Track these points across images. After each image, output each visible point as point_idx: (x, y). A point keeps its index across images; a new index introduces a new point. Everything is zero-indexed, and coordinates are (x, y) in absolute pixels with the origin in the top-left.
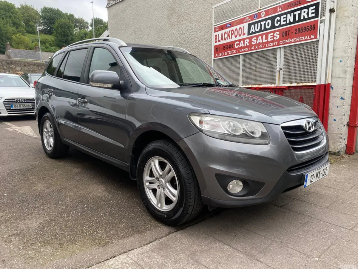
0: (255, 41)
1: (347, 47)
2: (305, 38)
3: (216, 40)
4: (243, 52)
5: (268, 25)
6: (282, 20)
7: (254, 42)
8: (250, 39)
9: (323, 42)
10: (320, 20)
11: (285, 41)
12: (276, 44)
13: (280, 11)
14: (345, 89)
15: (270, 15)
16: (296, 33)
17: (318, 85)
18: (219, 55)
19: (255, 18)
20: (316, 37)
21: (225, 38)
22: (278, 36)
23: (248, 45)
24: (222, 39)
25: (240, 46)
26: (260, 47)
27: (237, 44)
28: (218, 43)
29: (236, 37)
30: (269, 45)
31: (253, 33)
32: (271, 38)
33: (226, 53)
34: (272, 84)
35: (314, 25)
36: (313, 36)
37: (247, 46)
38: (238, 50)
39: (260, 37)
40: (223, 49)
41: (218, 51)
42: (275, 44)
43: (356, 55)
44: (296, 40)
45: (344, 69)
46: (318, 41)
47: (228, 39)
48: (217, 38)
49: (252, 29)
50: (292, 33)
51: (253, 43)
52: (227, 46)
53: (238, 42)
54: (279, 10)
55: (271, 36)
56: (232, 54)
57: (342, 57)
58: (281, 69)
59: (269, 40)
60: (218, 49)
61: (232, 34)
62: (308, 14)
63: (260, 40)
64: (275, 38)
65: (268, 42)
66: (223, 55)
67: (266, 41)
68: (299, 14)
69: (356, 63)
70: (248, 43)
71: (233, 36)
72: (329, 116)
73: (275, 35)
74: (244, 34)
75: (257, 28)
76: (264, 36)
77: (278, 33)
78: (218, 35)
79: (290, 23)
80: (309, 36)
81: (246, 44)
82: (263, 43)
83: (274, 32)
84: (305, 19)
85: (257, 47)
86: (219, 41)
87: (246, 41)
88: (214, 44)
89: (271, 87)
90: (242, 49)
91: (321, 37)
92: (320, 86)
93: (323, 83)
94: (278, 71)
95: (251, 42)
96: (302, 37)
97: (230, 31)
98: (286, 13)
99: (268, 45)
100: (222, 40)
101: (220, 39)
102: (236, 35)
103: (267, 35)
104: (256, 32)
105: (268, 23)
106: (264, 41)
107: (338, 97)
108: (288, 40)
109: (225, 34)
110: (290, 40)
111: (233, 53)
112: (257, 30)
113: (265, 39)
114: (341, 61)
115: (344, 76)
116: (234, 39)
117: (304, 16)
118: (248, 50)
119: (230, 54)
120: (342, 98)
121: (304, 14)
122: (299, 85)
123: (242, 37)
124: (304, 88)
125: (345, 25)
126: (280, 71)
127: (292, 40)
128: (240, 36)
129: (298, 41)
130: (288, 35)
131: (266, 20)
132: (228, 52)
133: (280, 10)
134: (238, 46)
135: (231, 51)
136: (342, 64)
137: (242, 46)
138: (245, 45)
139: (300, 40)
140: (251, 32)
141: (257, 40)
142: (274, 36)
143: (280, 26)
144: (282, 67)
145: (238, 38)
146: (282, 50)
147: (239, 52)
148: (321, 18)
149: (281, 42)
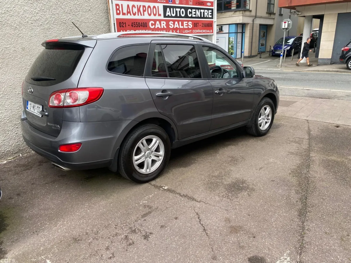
0: (173, 25)
3: (118, 12)
5: (183, 13)
6: (193, 13)
7: (171, 26)
8: (168, 22)
10: (214, 21)
11: (196, 31)
13: (191, 5)
15: (183, 4)
16: (202, 26)
19: (170, 2)
20: (212, 32)
21: (134, 13)
22: (191, 25)
23: (165, 27)
24: (129, 12)
25: (156, 27)
26: (177, 31)
27: (152, 24)
28: (121, 17)
29: (150, 15)
31: (168, 16)
32: (186, 26)
35: (212, 24)
37: (164, 29)
38: (154, 30)
39: (176, 23)
40: (133, 26)
41: (123, 27)
42: (189, 31)
44: (203, 31)
47: (138, 15)
48: (121, 9)
49: (168, 12)
50: (200, 26)
51: (170, 26)
52: (138, 24)
53: (153, 23)
54: (190, 3)
55: (186, 24)
59: (185, 27)
60: (122, 24)
61: (144, 11)
62: (208, 14)
63: (177, 25)
64: (189, 27)
65: (185, 29)
67: (182, 27)
68: (203, 12)
70: (166, 25)
71: (146, 13)
74: (160, 15)
75: (174, 14)
76: (180, 23)
77: (191, 23)
78: (122, 5)
79: (198, 18)
80: (209, 30)
81: (163, 26)
82: (180, 29)
83: (188, 21)
84: (206, 18)
85: (174, 31)
86: (124, 14)
87: (162, 22)
88: (115, 16)
90: (160, 31)
95: (168, 25)
97: (140, 6)
98: (196, 8)
99: (184, 31)
100: (129, 14)
101: (125, 11)
102: (150, 13)
103: (182, 22)
104: (172, 17)
105: (183, 12)
106: (181, 27)
108: (198, 30)
109: (134, 8)
110: (200, 31)
113: (182, 26)
116: (146, 17)
117: (206, 15)
118: (166, 32)
123: (157, 17)
128: (155, 15)
129: (204, 33)
130: (198, 27)
131: (181, 8)
132: (140, 30)
134: (154, 26)
135: (144, 30)
137: (158, 27)
138: (162, 27)
140: (167, 15)
141: (174, 24)
142: (188, 25)
143: (192, 17)
145: (152, 17)
149: (194, 31)
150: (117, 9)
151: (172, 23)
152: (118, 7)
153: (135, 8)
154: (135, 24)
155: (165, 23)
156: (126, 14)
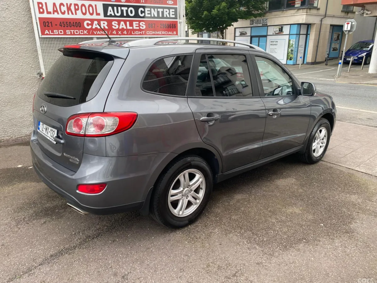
0: (117, 26)
2: (169, 33)
3: (41, 10)
4: (99, 34)
5: (131, 13)
6: (146, 12)
7: (115, 26)
8: (109, 22)
10: (179, 22)
11: (152, 32)
12: (143, 33)
16: (161, 28)
18: (53, 32)
20: (177, 34)
21: (63, 11)
22: (145, 26)
23: (107, 27)
25: (94, 28)
26: (124, 33)
27: (88, 23)
28: (45, 15)
29: (84, 14)
30: (136, 32)
31: (111, 16)
33: (68, 32)
35: (175, 24)
36: (175, 33)
37: (103, 30)
38: (91, 31)
39: (122, 23)
40: (61, 26)
41: (48, 26)
42: (141, 33)
44: (162, 33)
47: (68, 14)
48: (44, 7)
49: (110, 12)
50: (158, 26)
51: (113, 27)
52: (68, 23)
53: (90, 22)
54: (141, 1)
55: (136, 24)
56: (79, 34)
59: (135, 28)
60: (46, 24)
61: (76, 10)
62: (169, 14)
63: (123, 26)
64: (141, 27)
65: (134, 30)
66: (63, 33)
67: (131, 28)
68: (162, 11)
71: (79, 12)
73: (141, 24)
74: (98, 14)
75: (118, 13)
76: (128, 23)
77: (144, 23)
78: (46, 3)
79: (154, 17)
80: (172, 32)
81: (104, 26)
82: (127, 30)
83: (140, 21)
84: (167, 18)
85: (120, 32)
86: (49, 13)
87: (102, 22)
88: (37, 15)
90: (98, 32)
95: (110, 25)
96: (167, 32)
97: (71, 4)
98: (150, 7)
99: (134, 33)
100: (56, 13)
101: (50, 9)
102: (84, 11)
103: (131, 22)
104: (115, 16)
105: (131, 11)
106: (129, 27)
108: (155, 32)
109: (62, 6)
110: (157, 32)
111: (83, 33)
112: (118, 15)
113: (130, 26)
116: (79, 16)
117: (166, 14)
119: (75, 34)
121: (166, 13)
123: (95, 17)
127: (159, 32)
128: (92, 14)
129: (163, 35)
130: (154, 28)
131: (128, 7)
132: (72, 31)
133: (143, 2)
134: (90, 26)
135: (78, 31)
137: (96, 28)
138: (102, 27)
139: (165, 34)
140: (108, 14)
141: (119, 24)
142: (139, 26)
143: (145, 17)
145: (88, 16)
147: (93, 34)
148: (179, 20)
149: (148, 33)
150: (39, 8)
151: (116, 23)
152: (40, 6)
153: (64, 6)
154: (65, 23)
155: (106, 23)
156: (52, 13)
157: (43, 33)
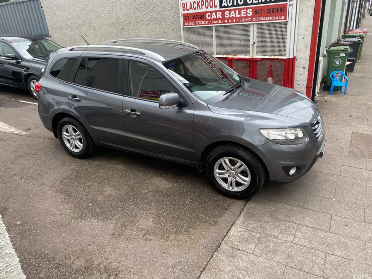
0: (228, 15)
1: (308, 26)
2: (276, 18)
3: (184, 9)
4: (215, 24)
5: (241, 1)
7: (227, 16)
8: (223, 12)
9: (291, 23)
10: (289, 4)
11: (258, 18)
12: (250, 20)
14: (306, 61)
16: (268, 13)
17: (287, 59)
18: (189, 24)
20: (285, 19)
21: (195, 7)
22: (251, 13)
23: (221, 17)
24: (191, 8)
25: (212, 18)
26: (233, 21)
27: (208, 15)
28: (186, 12)
29: (207, 8)
30: (243, 20)
31: (225, 7)
32: (244, 14)
33: (197, 23)
34: (246, 55)
35: (284, 8)
36: (283, 17)
37: (219, 19)
38: (210, 21)
39: (233, 12)
40: (193, 18)
41: (187, 20)
42: (248, 20)
43: (312, 31)
44: (268, 18)
45: (305, 44)
46: (288, 22)
47: (198, 9)
48: (185, 6)
49: (224, 3)
50: (264, 12)
51: (226, 17)
52: (197, 16)
53: (210, 14)
55: (244, 12)
56: (203, 24)
57: (304, 34)
58: (254, 43)
59: (243, 15)
60: (186, 18)
61: (202, 5)
63: (233, 14)
64: (248, 15)
65: (241, 18)
66: (194, 24)
67: (240, 16)
69: (313, 38)
70: (221, 15)
71: (204, 7)
72: (295, 81)
73: (248, 11)
74: (216, 7)
75: (230, 3)
76: (237, 11)
77: (251, 10)
78: (186, 3)
79: (262, 3)
80: (279, 17)
81: (219, 16)
82: (236, 18)
83: (247, 9)
84: (275, 1)
85: (230, 21)
87: (218, 13)
88: (182, 12)
89: (246, 58)
90: (215, 21)
91: (290, 19)
92: (289, 59)
93: (291, 57)
94: (252, 44)
95: (223, 15)
96: (273, 17)
97: (199, 1)
99: (241, 20)
100: (191, 9)
101: (188, 8)
102: (207, 6)
103: (240, 10)
104: (228, 6)
106: (237, 16)
107: (301, 67)
108: (261, 18)
109: (195, 4)
110: (263, 18)
111: (205, 23)
112: (230, 5)
113: (239, 14)
114: (303, 38)
115: (305, 50)
116: (204, 10)
118: (221, 22)
119: (201, 24)
120: (304, 68)
122: (272, 57)
123: (214, 9)
124: (276, 60)
125: (307, 8)
126: (253, 45)
127: (265, 18)
128: (211, 7)
129: (270, 20)
130: (261, 14)
132: (199, 22)
134: (210, 17)
135: (202, 21)
136: (304, 40)
137: (214, 18)
138: (218, 18)
139: (272, 19)
140: (223, 6)
141: (230, 14)
142: (247, 13)
143: (253, 4)
144: (256, 41)
145: (209, 9)
146: (255, 27)
147: (211, 24)
148: (289, 2)
149: (254, 19)
150: (183, 7)
151: (228, 12)
152: (184, 5)
153: (195, 3)
154: (195, 16)
155: (220, 13)
156: (189, 9)
157: (184, 25)
